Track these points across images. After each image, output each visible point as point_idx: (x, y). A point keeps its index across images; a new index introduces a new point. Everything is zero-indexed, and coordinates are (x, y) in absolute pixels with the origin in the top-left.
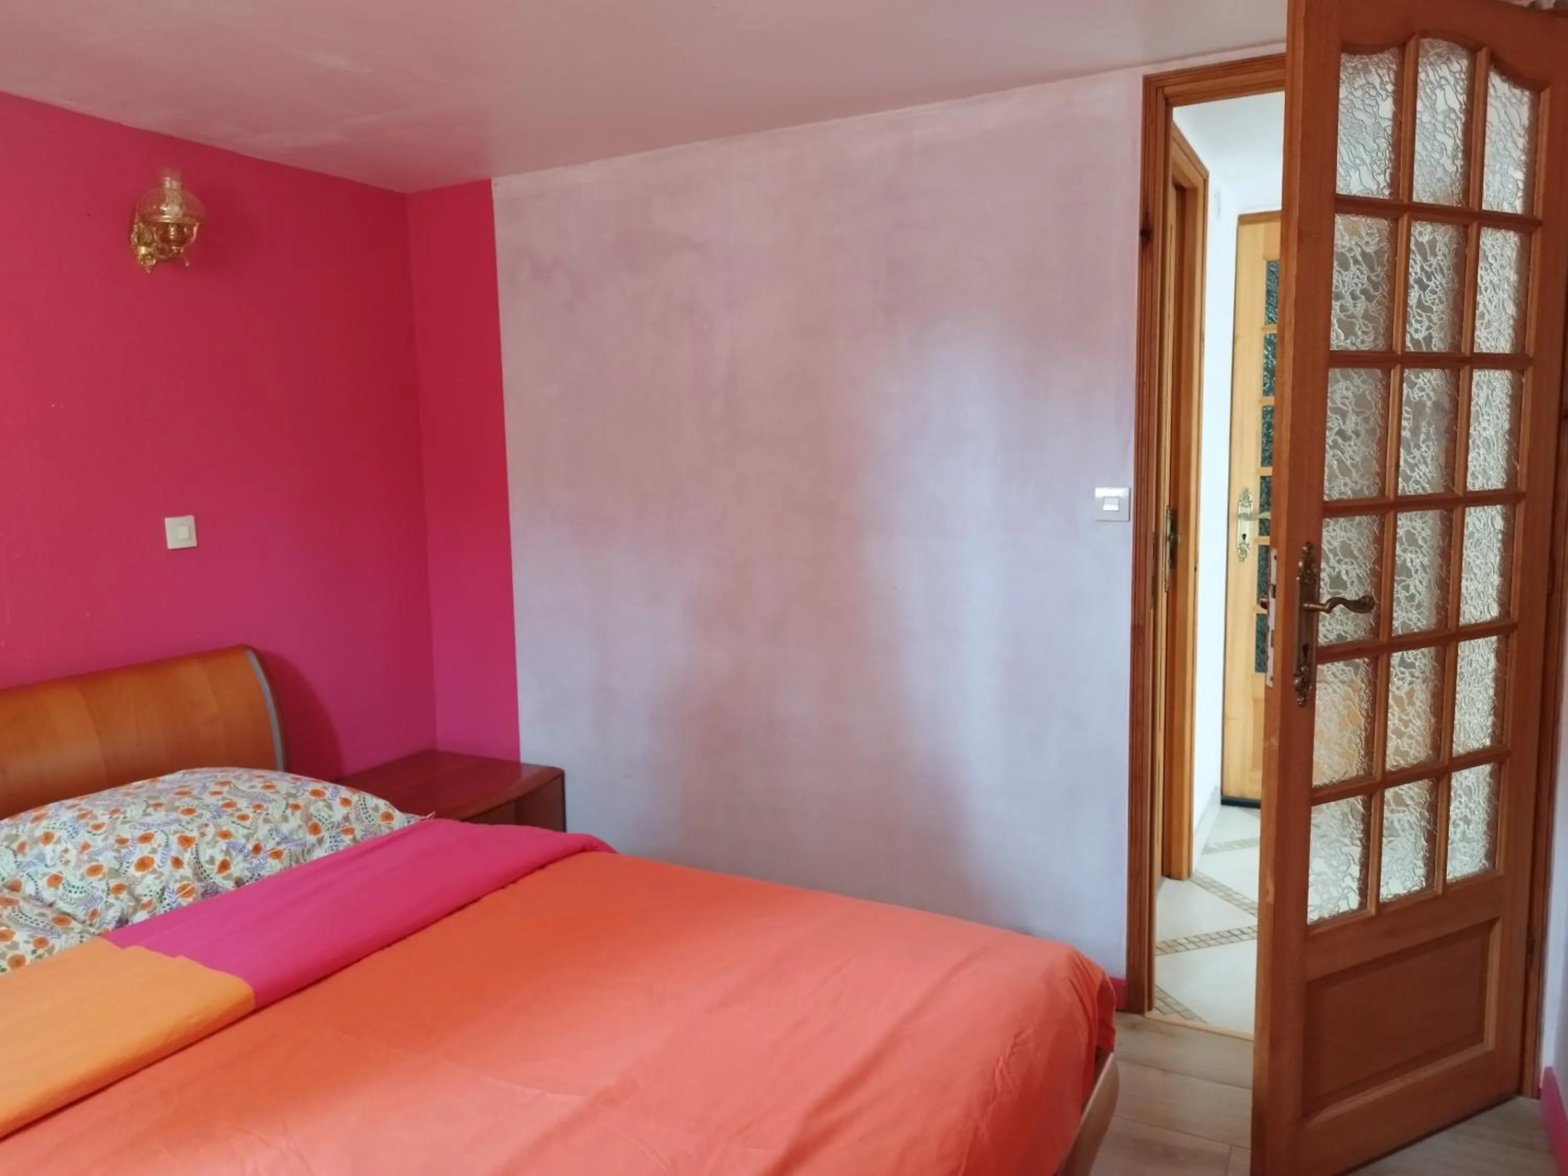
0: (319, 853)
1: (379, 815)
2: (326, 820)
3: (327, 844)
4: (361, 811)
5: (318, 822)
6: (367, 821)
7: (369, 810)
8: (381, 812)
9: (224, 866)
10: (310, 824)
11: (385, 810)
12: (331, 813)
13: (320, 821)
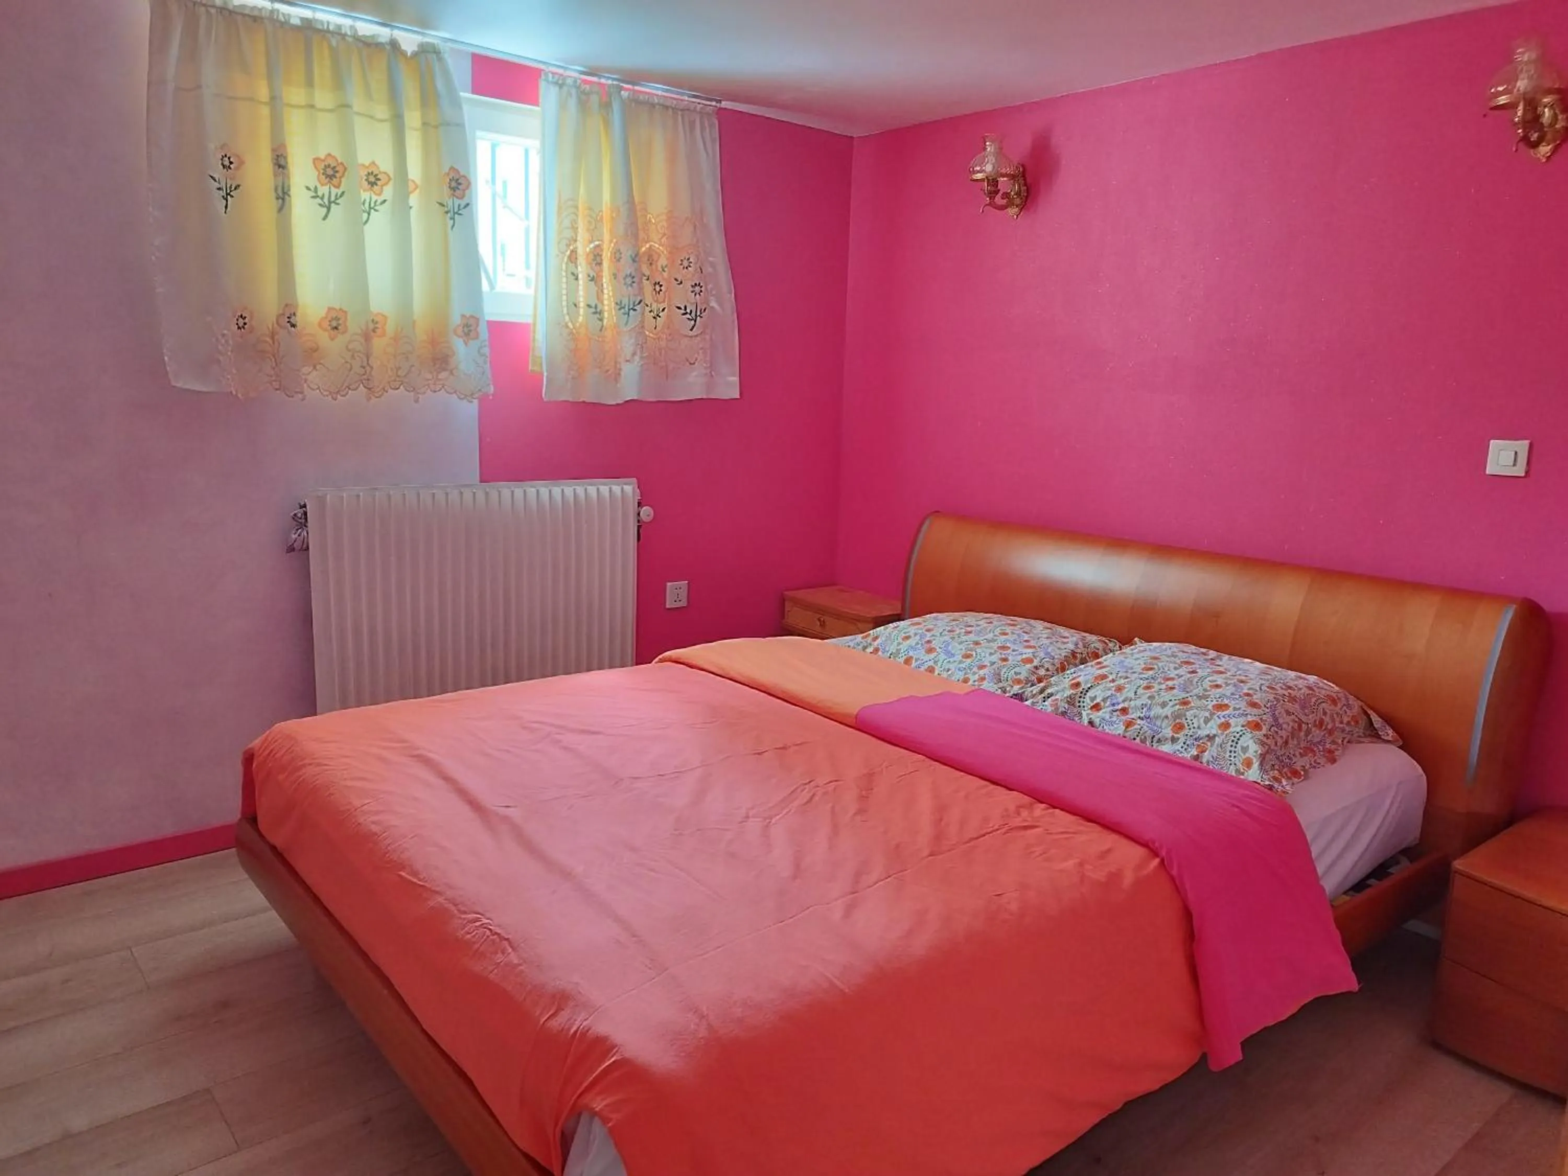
0: (1166, 748)
1: (1244, 757)
2: (1194, 728)
3: (1178, 747)
4: (1230, 743)
5: (1186, 725)
6: (1228, 754)
7: (1238, 746)
8: (1247, 755)
9: (1096, 707)
10: (1178, 721)
11: (1251, 757)
12: (1203, 725)
13: (1189, 725)
